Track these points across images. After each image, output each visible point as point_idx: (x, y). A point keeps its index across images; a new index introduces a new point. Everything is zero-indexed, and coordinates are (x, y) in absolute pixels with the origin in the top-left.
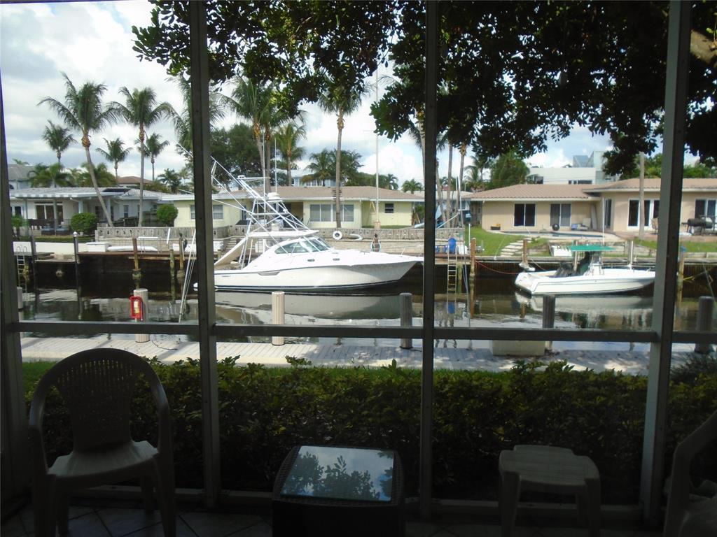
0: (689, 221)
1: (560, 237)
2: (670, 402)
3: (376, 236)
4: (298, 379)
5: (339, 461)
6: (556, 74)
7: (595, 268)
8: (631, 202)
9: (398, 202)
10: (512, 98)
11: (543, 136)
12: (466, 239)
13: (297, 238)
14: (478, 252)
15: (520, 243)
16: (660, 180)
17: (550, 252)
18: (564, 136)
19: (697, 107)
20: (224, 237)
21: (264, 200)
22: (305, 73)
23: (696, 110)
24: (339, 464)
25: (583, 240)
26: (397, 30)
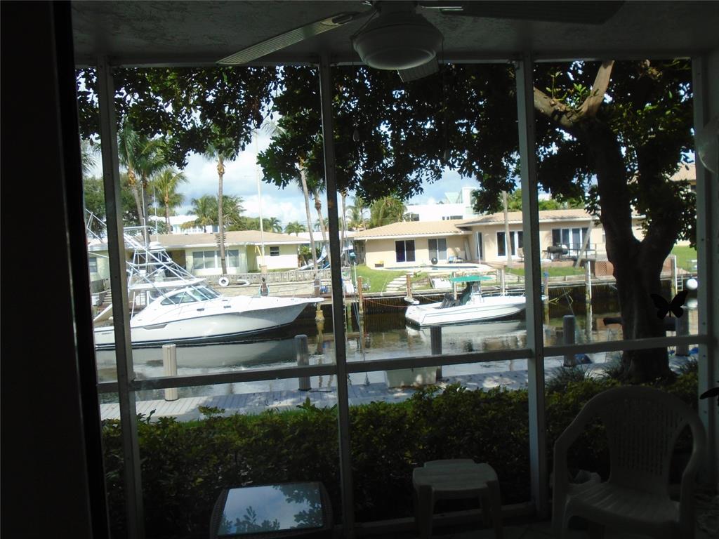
0: (549, 248)
1: (439, 270)
2: (547, 408)
3: (264, 280)
4: (213, 428)
5: (249, 513)
6: (426, 124)
7: (475, 297)
8: (498, 234)
9: (283, 245)
10: (389, 146)
11: (418, 179)
12: (353, 278)
13: (184, 287)
14: (365, 289)
15: (404, 278)
16: (521, 213)
17: (431, 285)
18: (437, 179)
19: (545, 151)
20: (99, 291)
21: (146, 250)
22: (191, 125)
23: (544, 154)
24: (248, 516)
25: (460, 271)
26: (280, 84)
